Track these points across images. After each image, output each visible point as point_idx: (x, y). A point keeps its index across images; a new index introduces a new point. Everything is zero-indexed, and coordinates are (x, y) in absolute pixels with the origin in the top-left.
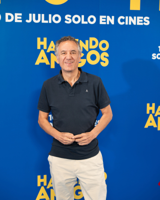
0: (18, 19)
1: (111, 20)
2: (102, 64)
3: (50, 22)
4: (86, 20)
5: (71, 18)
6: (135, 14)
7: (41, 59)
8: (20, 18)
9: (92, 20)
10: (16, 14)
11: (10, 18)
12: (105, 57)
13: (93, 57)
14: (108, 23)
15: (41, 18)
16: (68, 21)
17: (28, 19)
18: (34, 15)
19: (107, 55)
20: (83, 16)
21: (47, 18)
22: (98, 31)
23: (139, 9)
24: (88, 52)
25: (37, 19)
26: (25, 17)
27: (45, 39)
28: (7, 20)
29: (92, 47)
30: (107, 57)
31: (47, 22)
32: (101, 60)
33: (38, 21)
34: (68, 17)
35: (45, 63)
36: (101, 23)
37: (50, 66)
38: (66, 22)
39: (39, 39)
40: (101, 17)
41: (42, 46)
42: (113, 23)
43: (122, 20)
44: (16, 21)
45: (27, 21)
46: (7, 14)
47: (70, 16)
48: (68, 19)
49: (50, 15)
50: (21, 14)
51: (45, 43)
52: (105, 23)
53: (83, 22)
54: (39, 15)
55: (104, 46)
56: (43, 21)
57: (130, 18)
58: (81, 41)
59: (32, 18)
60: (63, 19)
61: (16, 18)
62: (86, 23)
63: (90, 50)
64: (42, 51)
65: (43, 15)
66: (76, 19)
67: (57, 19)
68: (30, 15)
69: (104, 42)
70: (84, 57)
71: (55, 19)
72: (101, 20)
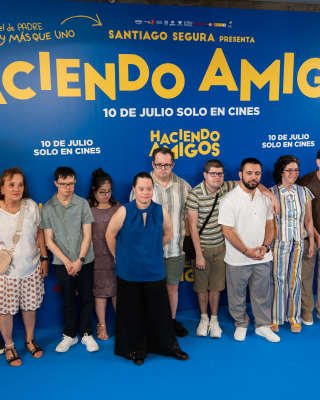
1: (221, 111)
2: (213, 154)
3: (163, 115)
4: (197, 112)
5: (183, 111)
6: (245, 104)
8: (135, 112)
9: (203, 112)
10: (131, 110)
11: (124, 113)
12: (216, 147)
13: (205, 148)
14: (219, 114)
15: (154, 112)
16: (180, 114)
18: (147, 109)
19: (218, 145)
20: (194, 109)
21: (159, 112)
22: (209, 123)
23: (249, 99)
24: (199, 143)
25: (150, 113)
26: (139, 112)
27: (158, 132)
28: (122, 115)
29: (203, 138)
30: (218, 148)
31: (159, 115)
32: (212, 151)
33: (152, 115)
34: (180, 110)
36: (212, 114)
38: (178, 115)
39: (152, 132)
40: (212, 109)
41: (155, 139)
42: (223, 114)
43: (232, 111)
44: (131, 115)
45: (141, 115)
46: (122, 110)
47: (182, 109)
48: (180, 112)
49: (163, 109)
50: (135, 109)
51: (158, 136)
52: (216, 115)
53: (195, 114)
54: (152, 109)
55: (215, 136)
56: (156, 115)
57: (241, 109)
58: (192, 133)
59: (145, 112)
60: (175, 112)
61: (131, 113)
62: (198, 115)
63: (201, 141)
64: (156, 143)
65: (156, 109)
66: (188, 112)
67: (169, 112)
68: (144, 109)
69: (215, 132)
70: (196, 148)
71: (167, 112)
72: (212, 111)
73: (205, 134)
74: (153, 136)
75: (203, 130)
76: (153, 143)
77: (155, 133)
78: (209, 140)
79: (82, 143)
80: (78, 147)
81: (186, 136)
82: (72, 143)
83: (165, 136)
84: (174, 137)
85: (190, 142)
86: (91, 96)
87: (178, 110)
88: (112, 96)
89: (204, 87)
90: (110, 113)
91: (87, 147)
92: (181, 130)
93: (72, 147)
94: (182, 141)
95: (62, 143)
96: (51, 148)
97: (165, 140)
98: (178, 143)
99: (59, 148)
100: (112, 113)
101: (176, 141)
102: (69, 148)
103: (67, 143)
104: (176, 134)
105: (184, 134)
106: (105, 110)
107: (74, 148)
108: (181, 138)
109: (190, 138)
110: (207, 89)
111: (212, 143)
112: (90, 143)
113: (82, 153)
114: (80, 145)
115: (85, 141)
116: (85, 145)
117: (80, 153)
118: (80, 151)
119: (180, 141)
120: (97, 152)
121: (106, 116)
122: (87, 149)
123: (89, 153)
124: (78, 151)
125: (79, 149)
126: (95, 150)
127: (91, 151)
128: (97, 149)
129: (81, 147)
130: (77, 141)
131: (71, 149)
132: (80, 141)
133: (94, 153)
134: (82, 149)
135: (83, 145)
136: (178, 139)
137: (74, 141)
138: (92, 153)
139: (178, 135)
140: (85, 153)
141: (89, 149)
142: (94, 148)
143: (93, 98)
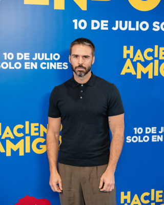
0: (104, 27)
3: (137, 29)
5: (160, 25)
7: (128, 68)
8: (107, 25)
10: (102, 22)
11: (96, 25)
15: (128, 25)
16: (156, 28)
17: (115, 27)
18: (121, 22)
21: (134, 25)
25: (123, 26)
27: (132, 47)
28: (93, 28)
31: (134, 29)
33: (125, 29)
34: (156, 24)
35: (131, 73)
37: (136, 76)
38: (154, 29)
39: (125, 47)
41: (128, 55)
44: (102, 28)
45: (113, 28)
46: (93, 22)
47: (158, 23)
49: (137, 22)
50: (107, 21)
51: (131, 52)
54: (126, 22)
56: (130, 29)
59: (118, 25)
60: (151, 27)
61: (103, 25)
64: (129, 60)
65: (130, 22)
67: (144, 26)
68: (117, 22)
71: (142, 26)
74: (126, 52)
76: (126, 60)
77: (128, 49)
79: (49, 56)
80: (44, 61)
81: (162, 53)
82: (37, 56)
83: (139, 52)
84: (149, 54)
87: (155, 24)
88: (83, 6)
90: (80, 24)
91: (53, 61)
92: (156, 47)
94: (158, 58)
95: (26, 56)
96: (13, 62)
97: (139, 56)
98: (153, 61)
99: (23, 62)
100: (83, 24)
101: (151, 58)
102: (34, 62)
103: (32, 56)
104: (150, 50)
105: (160, 51)
106: (75, 21)
107: (39, 62)
108: (156, 56)
112: (56, 57)
113: (48, 68)
114: (46, 59)
115: (51, 54)
116: (51, 59)
117: (45, 68)
118: (46, 66)
119: (155, 58)
120: (64, 68)
121: (76, 28)
122: (54, 64)
123: (55, 68)
124: (44, 66)
125: (45, 64)
126: (62, 65)
127: (58, 66)
128: (64, 65)
129: (46, 61)
130: (43, 54)
131: (36, 63)
132: (46, 54)
133: (61, 68)
134: (48, 63)
135: (49, 59)
136: (153, 56)
137: (39, 54)
138: (58, 68)
139: (154, 52)
140: (51, 68)
141: (55, 63)
142: (61, 63)
143: (63, 8)
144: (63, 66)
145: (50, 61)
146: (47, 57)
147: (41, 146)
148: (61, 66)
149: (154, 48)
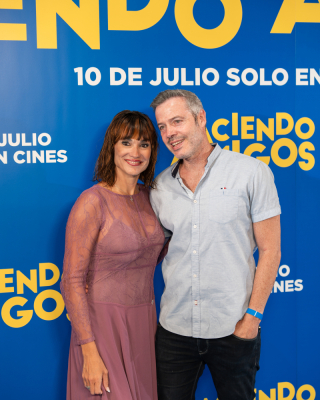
0: (135, 80)
1: (318, 77)
2: (302, 165)
3: (198, 83)
4: (268, 77)
5: (239, 75)
8: (139, 76)
9: (280, 77)
10: (131, 70)
11: (118, 76)
12: (307, 150)
14: (312, 83)
15: (180, 76)
16: (233, 80)
17: (155, 80)
18: (166, 70)
19: (311, 147)
20: (262, 71)
21: (191, 76)
24: (273, 142)
25: (171, 78)
26: (148, 75)
28: (113, 82)
29: (280, 131)
30: (311, 152)
31: (191, 83)
32: (299, 158)
33: (174, 82)
34: (233, 73)
36: (299, 83)
38: (229, 82)
40: (298, 71)
44: (131, 83)
45: (152, 83)
46: (113, 71)
47: (237, 71)
48: (234, 76)
49: (198, 70)
50: (140, 70)
52: (306, 83)
53: (263, 83)
54: (176, 70)
55: (305, 128)
56: (185, 83)
58: (258, 120)
59: (161, 76)
60: (224, 78)
61: (131, 77)
62: (269, 83)
63: (277, 137)
65: (184, 70)
66: (250, 77)
67: (211, 77)
68: (159, 70)
69: (305, 120)
71: (207, 77)
72: (298, 77)
73: (285, 124)
75: (280, 116)
78: (292, 136)
79: (29, 139)
80: (20, 147)
81: (245, 128)
82: (6, 139)
84: (222, 130)
85: (254, 141)
86: (47, 39)
87: (230, 72)
89: (283, 25)
90: (87, 76)
91: (39, 148)
92: (235, 116)
93: (8, 148)
94: (238, 137)
98: (229, 143)
100: (93, 76)
101: (225, 137)
102: (1, 150)
104: (224, 122)
105: (243, 124)
106: (79, 70)
107: (11, 150)
108: (235, 132)
109: (254, 132)
110: (288, 30)
111: (298, 142)
112: (45, 139)
113: (29, 161)
114: (24, 144)
115: (34, 135)
116: (35, 144)
117: (23, 161)
118: (25, 157)
119: (233, 138)
120: (59, 160)
121: (80, 82)
122: (39, 154)
123: (42, 161)
124: (20, 157)
125: (22, 153)
126: (56, 154)
127: (48, 156)
128: (59, 154)
129: (25, 149)
130: (18, 135)
131: (5, 153)
132: (24, 135)
133: (54, 161)
134: (28, 152)
135: (29, 144)
136: (230, 133)
137: (10, 135)
138: (48, 161)
139: (230, 125)
140: (34, 161)
141: (42, 152)
142: (54, 152)
143: (53, 45)
144: (57, 158)
145: (31, 148)
146: (27, 141)
147: (19, 313)
148: (54, 156)
149: (230, 119)
